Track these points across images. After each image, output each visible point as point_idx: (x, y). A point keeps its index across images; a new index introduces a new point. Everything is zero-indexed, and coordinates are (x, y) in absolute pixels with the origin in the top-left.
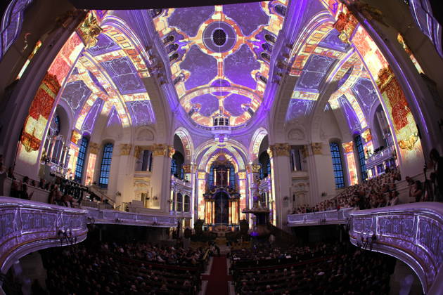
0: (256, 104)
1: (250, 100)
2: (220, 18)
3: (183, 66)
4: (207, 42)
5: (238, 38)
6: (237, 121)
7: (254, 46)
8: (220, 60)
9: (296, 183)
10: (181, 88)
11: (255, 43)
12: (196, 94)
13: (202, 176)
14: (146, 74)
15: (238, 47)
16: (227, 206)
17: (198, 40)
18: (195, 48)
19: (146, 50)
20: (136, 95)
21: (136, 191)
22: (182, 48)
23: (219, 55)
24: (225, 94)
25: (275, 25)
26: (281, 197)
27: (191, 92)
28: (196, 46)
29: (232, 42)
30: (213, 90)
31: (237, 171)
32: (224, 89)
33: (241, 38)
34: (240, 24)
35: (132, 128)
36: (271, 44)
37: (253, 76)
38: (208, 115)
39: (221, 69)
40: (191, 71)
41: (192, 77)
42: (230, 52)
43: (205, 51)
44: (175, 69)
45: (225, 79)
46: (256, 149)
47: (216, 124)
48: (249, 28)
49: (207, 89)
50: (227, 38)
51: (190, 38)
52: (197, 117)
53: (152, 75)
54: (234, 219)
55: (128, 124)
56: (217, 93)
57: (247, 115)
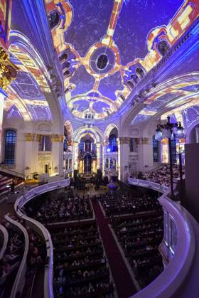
0: (112, 109)
1: (109, 106)
2: (108, 44)
3: (71, 81)
4: (92, 64)
5: (116, 65)
6: (99, 116)
7: (125, 74)
8: (97, 80)
9: (131, 158)
10: (68, 95)
11: (127, 72)
12: (77, 99)
13: (76, 145)
14: (48, 90)
15: (113, 72)
16: (90, 163)
17: (86, 61)
18: (83, 68)
19: (48, 70)
20: (36, 101)
21: (40, 164)
22: (73, 66)
23: (98, 76)
24: (94, 100)
25: (150, 61)
26: (124, 165)
27: (74, 98)
28: (83, 66)
29: (110, 68)
30: (88, 98)
31: (95, 142)
32: (95, 98)
33: (118, 65)
34: (121, 54)
35: (33, 122)
36: (139, 76)
37: (116, 94)
38: (82, 111)
39: (97, 86)
40: (77, 84)
41: (77, 89)
42: (107, 75)
43: (89, 71)
44: (66, 82)
45: (98, 92)
46: (108, 133)
47: (86, 117)
48: (127, 58)
49: (84, 97)
50: (108, 63)
51: (81, 58)
52: (76, 112)
53: (52, 91)
54: (94, 170)
55: (29, 119)
56: (90, 100)
57: (106, 114)
